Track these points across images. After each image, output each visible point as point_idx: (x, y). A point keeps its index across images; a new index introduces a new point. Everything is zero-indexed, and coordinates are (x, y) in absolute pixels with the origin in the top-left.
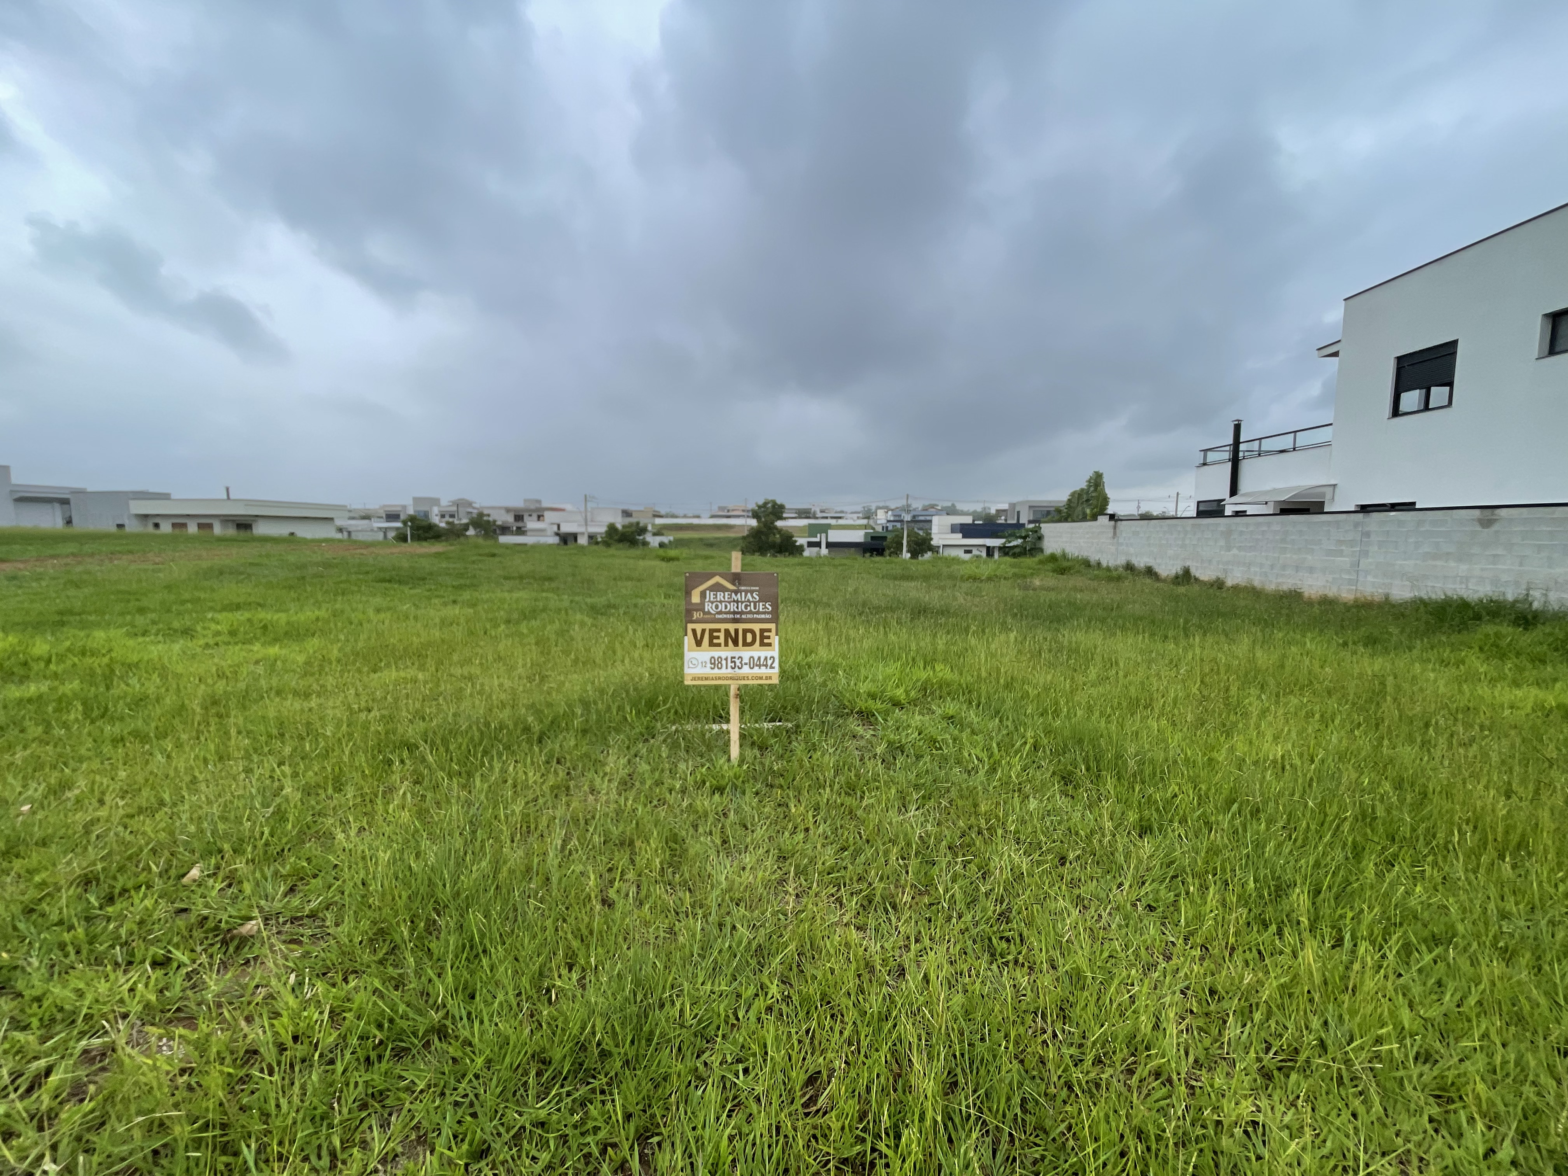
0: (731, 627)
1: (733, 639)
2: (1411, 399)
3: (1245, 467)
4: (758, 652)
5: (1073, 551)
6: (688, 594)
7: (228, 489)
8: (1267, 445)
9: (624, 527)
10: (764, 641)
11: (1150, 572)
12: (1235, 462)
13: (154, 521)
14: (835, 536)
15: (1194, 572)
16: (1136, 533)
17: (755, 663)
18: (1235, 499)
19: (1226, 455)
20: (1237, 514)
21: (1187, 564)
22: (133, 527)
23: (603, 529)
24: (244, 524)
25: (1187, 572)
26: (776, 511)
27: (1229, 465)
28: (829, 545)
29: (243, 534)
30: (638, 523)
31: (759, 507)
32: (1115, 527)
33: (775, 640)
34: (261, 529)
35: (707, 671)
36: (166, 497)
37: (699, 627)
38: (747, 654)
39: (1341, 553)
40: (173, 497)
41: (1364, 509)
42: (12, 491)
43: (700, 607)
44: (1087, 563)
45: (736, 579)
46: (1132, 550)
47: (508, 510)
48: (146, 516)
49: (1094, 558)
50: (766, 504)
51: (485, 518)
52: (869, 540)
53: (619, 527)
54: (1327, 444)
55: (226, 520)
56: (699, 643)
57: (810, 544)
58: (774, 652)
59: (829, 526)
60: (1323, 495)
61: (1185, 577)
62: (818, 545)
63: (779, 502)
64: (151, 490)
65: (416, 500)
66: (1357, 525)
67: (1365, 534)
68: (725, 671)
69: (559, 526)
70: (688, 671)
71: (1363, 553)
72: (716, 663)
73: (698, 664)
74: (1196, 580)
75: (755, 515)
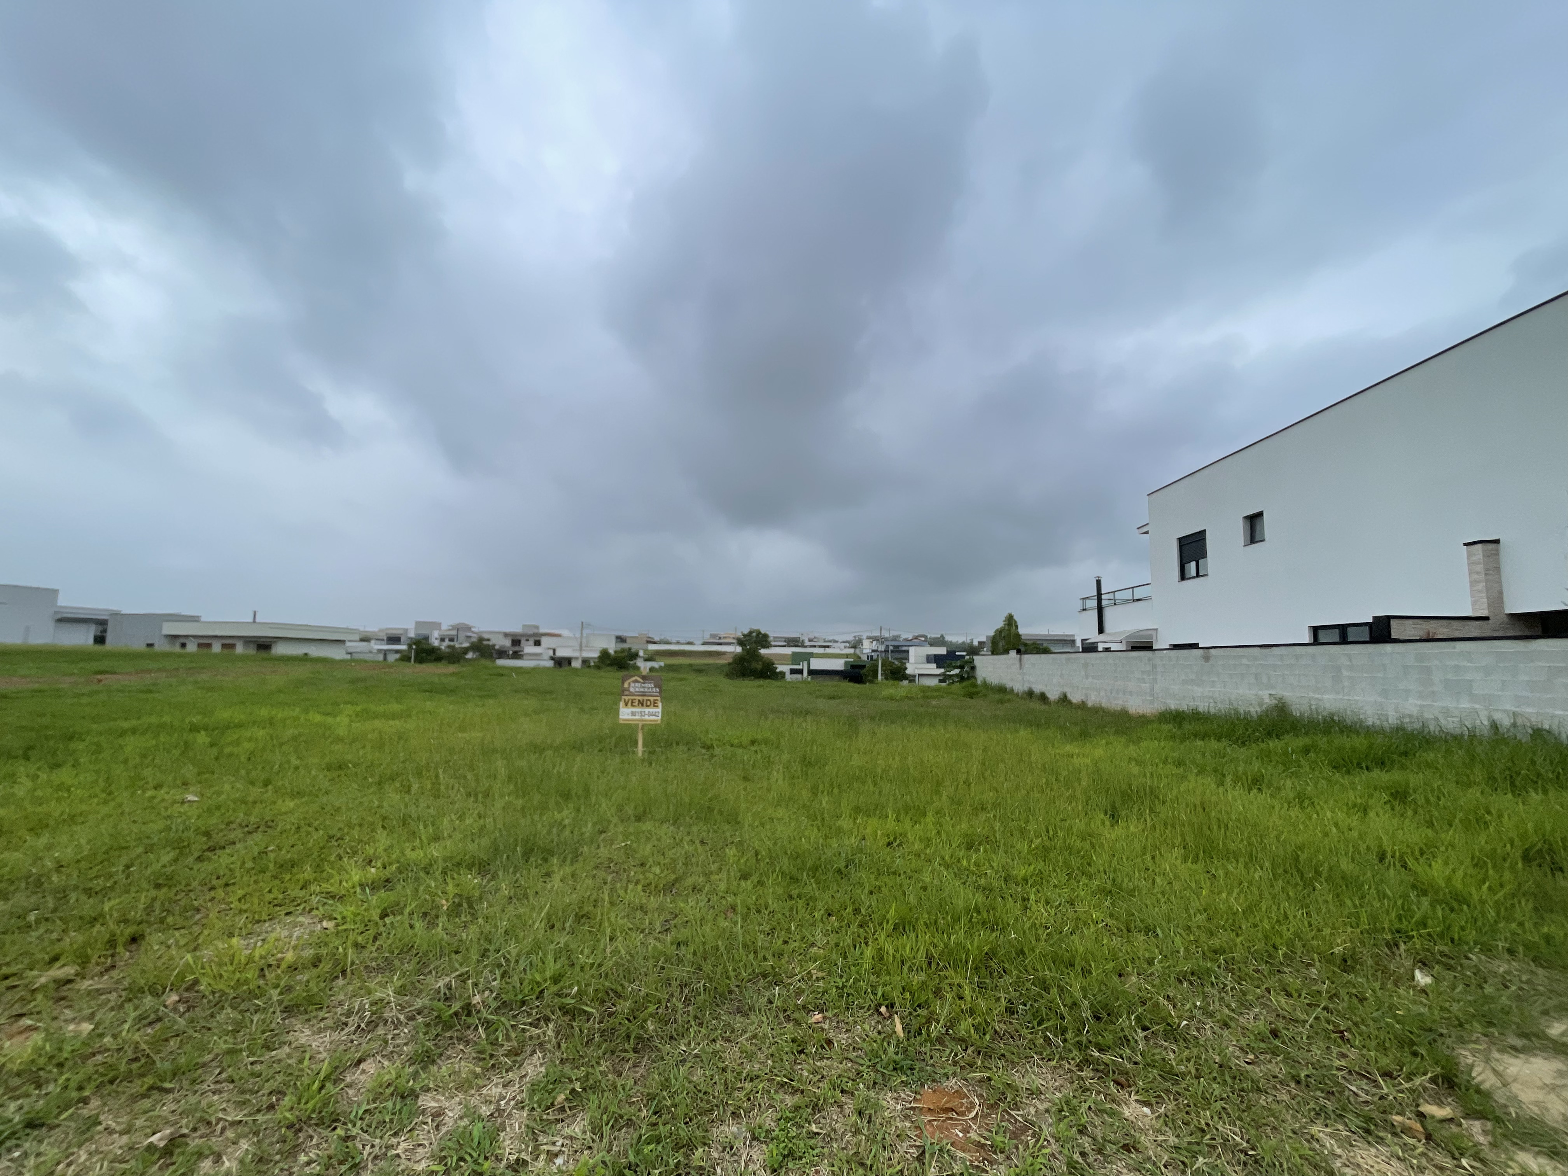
0: (641, 698)
1: (641, 704)
2: (1190, 568)
3: (1108, 613)
4: (652, 710)
5: (992, 679)
6: (623, 683)
7: (255, 613)
8: (1118, 596)
9: (616, 652)
10: (655, 705)
11: (1043, 697)
12: (1100, 609)
14: (817, 664)
15: (1069, 696)
16: (1033, 664)
17: (650, 714)
18: (1102, 637)
19: (1095, 603)
20: (1105, 650)
21: (1065, 690)
22: (162, 646)
23: (596, 655)
24: (263, 645)
25: (1065, 696)
26: (762, 640)
27: (1095, 613)
28: (811, 672)
29: (263, 654)
30: (630, 649)
31: (745, 636)
32: (1020, 660)
33: (660, 704)
34: (279, 650)
35: (630, 717)
36: (195, 619)
37: (627, 698)
38: (647, 710)
39: (1143, 680)
40: (202, 619)
42: (55, 612)
43: (628, 690)
44: (1002, 689)
45: (644, 678)
46: (1031, 679)
47: (506, 635)
48: (174, 637)
49: (1009, 685)
50: (750, 633)
51: (483, 642)
52: (850, 668)
53: (612, 652)
54: (1148, 598)
55: (248, 640)
56: (626, 705)
57: (793, 672)
58: (659, 710)
59: (811, 655)
60: (1151, 636)
61: (1064, 699)
62: (800, 672)
63: (763, 632)
64: (183, 613)
65: (418, 624)
66: (1149, 660)
67: (1154, 667)
68: (637, 717)
69: (554, 651)
70: (621, 717)
71: (1155, 680)
72: (633, 714)
73: (626, 713)
74: (1070, 702)
75: (740, 642)
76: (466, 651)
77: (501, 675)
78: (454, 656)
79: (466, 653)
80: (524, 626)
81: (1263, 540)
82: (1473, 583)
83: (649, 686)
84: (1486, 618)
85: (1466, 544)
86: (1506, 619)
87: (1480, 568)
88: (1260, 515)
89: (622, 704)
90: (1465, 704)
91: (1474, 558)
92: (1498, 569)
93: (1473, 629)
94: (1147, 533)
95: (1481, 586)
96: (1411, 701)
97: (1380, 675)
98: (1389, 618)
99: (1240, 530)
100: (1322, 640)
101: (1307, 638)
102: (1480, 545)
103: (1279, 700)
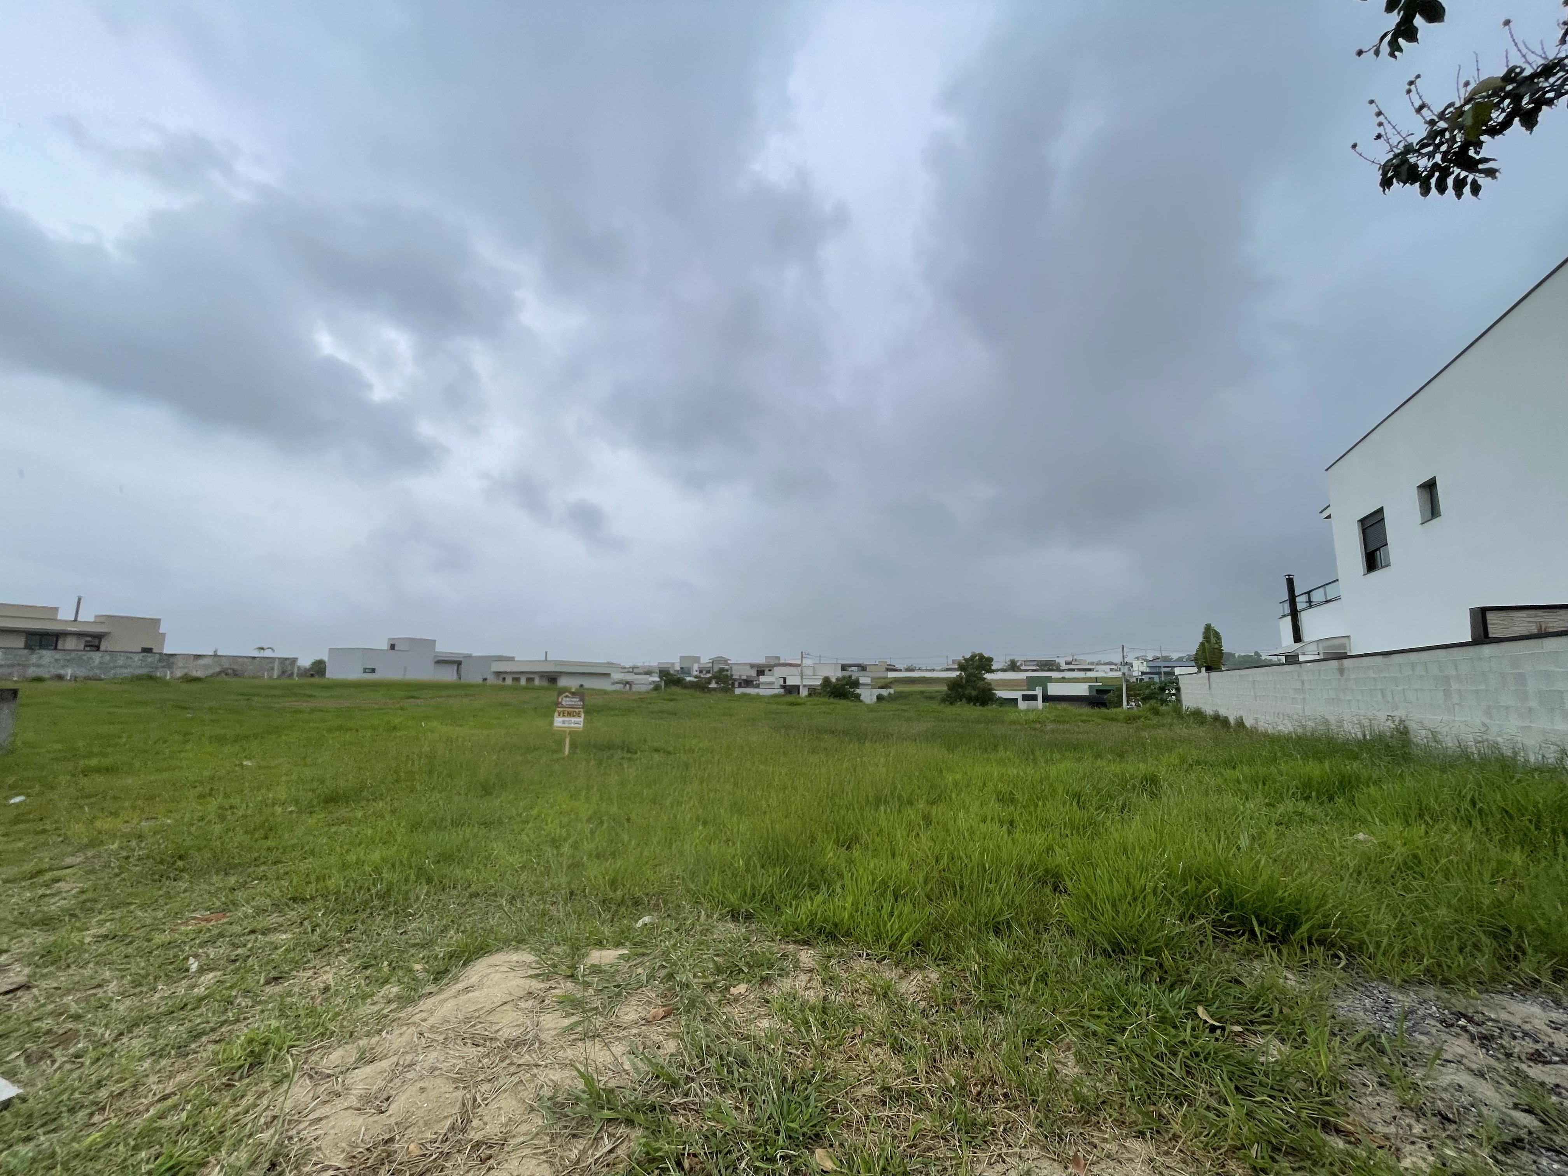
0: (569, 710)
1: (570, 714)
3: (1306, 618)
4: (577, 719)
7: (546, 653)
8: (1312, 596)
9: (837, 679)
12: (1295, 615)
14: (1054, 689)
15: (1244, 719)
16: (1218, 684)
17: (575, 723)
18: (1301, 646)
19: (1287, 608)
21: (1243, 712)
22: (492, 680)
23: (818, 682)
24: (552, 678)
25: (1242, 721)
26: (983, 663)
27: (1289, 621)
28: (1047, 698)
29: (552, 685)
30: (850, 677)
31: (966, 660)
32: (1209, 679)
33: (583, 715)
34: (563, 682)
35: (560, 725)
37: (560, 710)
38: (573, 719)
40: (516, 659)
42: (435, 656)
44: (1198, 714)
45: (573, 693)
46: (1218, 701)
47: (752, 666)
48: (500, 673)
49: (1203, 709)
50: (973, 657)
51: (725, 673)
52: (1094, 693)
53: (834, 680)
54: (1339, 598)
55: (543, 675)
56: (559, 715)
57: (1026, 698)
58: (581, 719)
59: (1050, 679)
60: (1344, 646)
61: (1242, 724)
62: (1034, 698)
63: (986, 655)
64: (505, 655)
65: (681, 657)
68: (566, 725)
69: (785, 679)
70: (555, 725)
72: (564, 722)
73: (558, 722)
74: (1246, 729)
75: (962, 667)
76: (709, 681)
79: (709, 683)
80: (767, 657)
81: (1445, 513)
83: (576, 701)
88: (1433, 482)
89: (556, 714)
94: (1329, 517)
99: (1417, 502)
103: (1401, 721)
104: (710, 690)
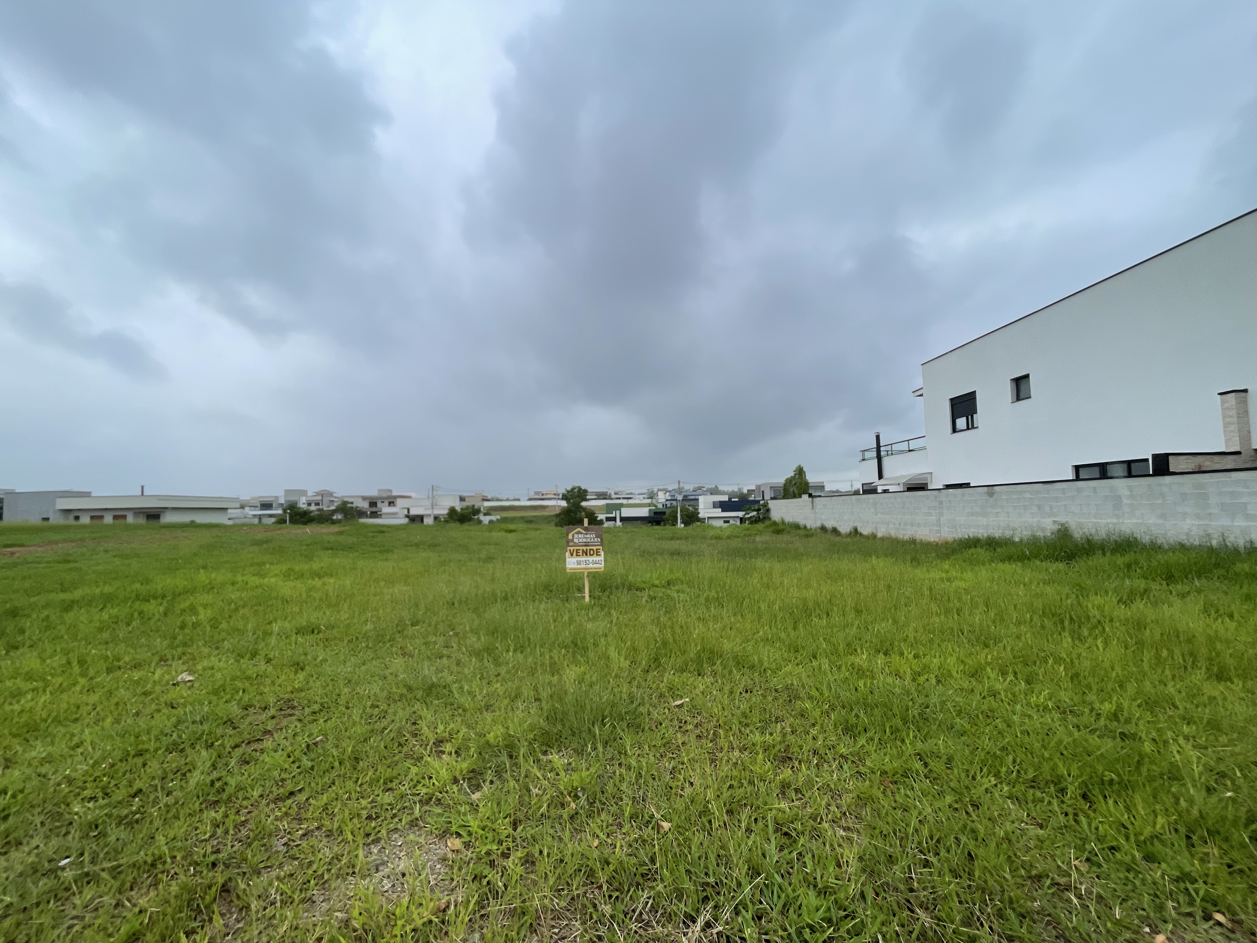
0: (585, 548)
1: (585, 553)
2: (961, 422)
3: (886, 461)
4: (595, 558)
5: (788, 519)
6: (568, 535)
7: (142, 487)
8: (895, 447)
9: (462, 509)
11: (835, 531)
12: (879, 458)
13: (75, 514)
14: (627, 512)
15: (859, 529)
16: (825, 506)
17: (594, 563)
18: (882, 482)
19: (874, 454)
20: (885, 491)
21: (855, 524)
22: (56, 520)
23: (445, 512)
25: (856, 530)
26: (582, 494)
27: (876, 461)
28: (623, 519)
29: (153, 523)
30: (473, 506)
31: (568, 492)
32: (812, 502)
33: (602, 553)
34: (168, 518)
35: (576, 566)
36: (86, 495)
37: (572, 548)
38: (591, 559)
39: (930, 514)
40: (93, 495)
41: (948, 487)
43: (572, 541)
44: (797, 527)
45: (586, 529)
46: (824, 517)
47: (364, 498)
48: (69, 511)
49: (802, 522)
50: (573, 489)
51: (349, 505)
52: (653, 514)
53: (458, 509)
54: (923, 449)
55: (138, 512)
56: (572, 555)
57: (608, 519)
58: (602, 558)
59: (622, 505)
60: (927, 479)
61: (856, 532)
62: (614, 519)
63: (583, 487)
64: (75, 490)
65: (287, 492)
66: (936, 497)
67: (941, 503)
68: (582, 566)
69: (409, 510)
70: (568, 566)
71: (941, 514)
72: (579, 563)
73: (572, 563)
74: (861, 535)
75: (565, 497)
76: (333, 513)
77: (383, 532)
78: (324, 518)
80: (379, 491)
81: (1030, 397)
82: (1226, 425)
83: (591, 537)
84: (1238, 453)
85: (1220, 394)
86: (1253, 453)
87: (1233, 412)
88: (1027, 376)
89: (568, 554)
90: (1240, 522)
91: (1226, 405)
92: (1246, 412)
93: (1229, 463)
94: (921, 395)
95: (1232, 427)
96: (1188, 521)
97: (1160, 502)
98: (1167, 455)
99: (1008, 390)
100: (1081, 477)
101: (1071, 475)
102: (1233, 394)
103: (1062, 525)
104: (334, 522)
